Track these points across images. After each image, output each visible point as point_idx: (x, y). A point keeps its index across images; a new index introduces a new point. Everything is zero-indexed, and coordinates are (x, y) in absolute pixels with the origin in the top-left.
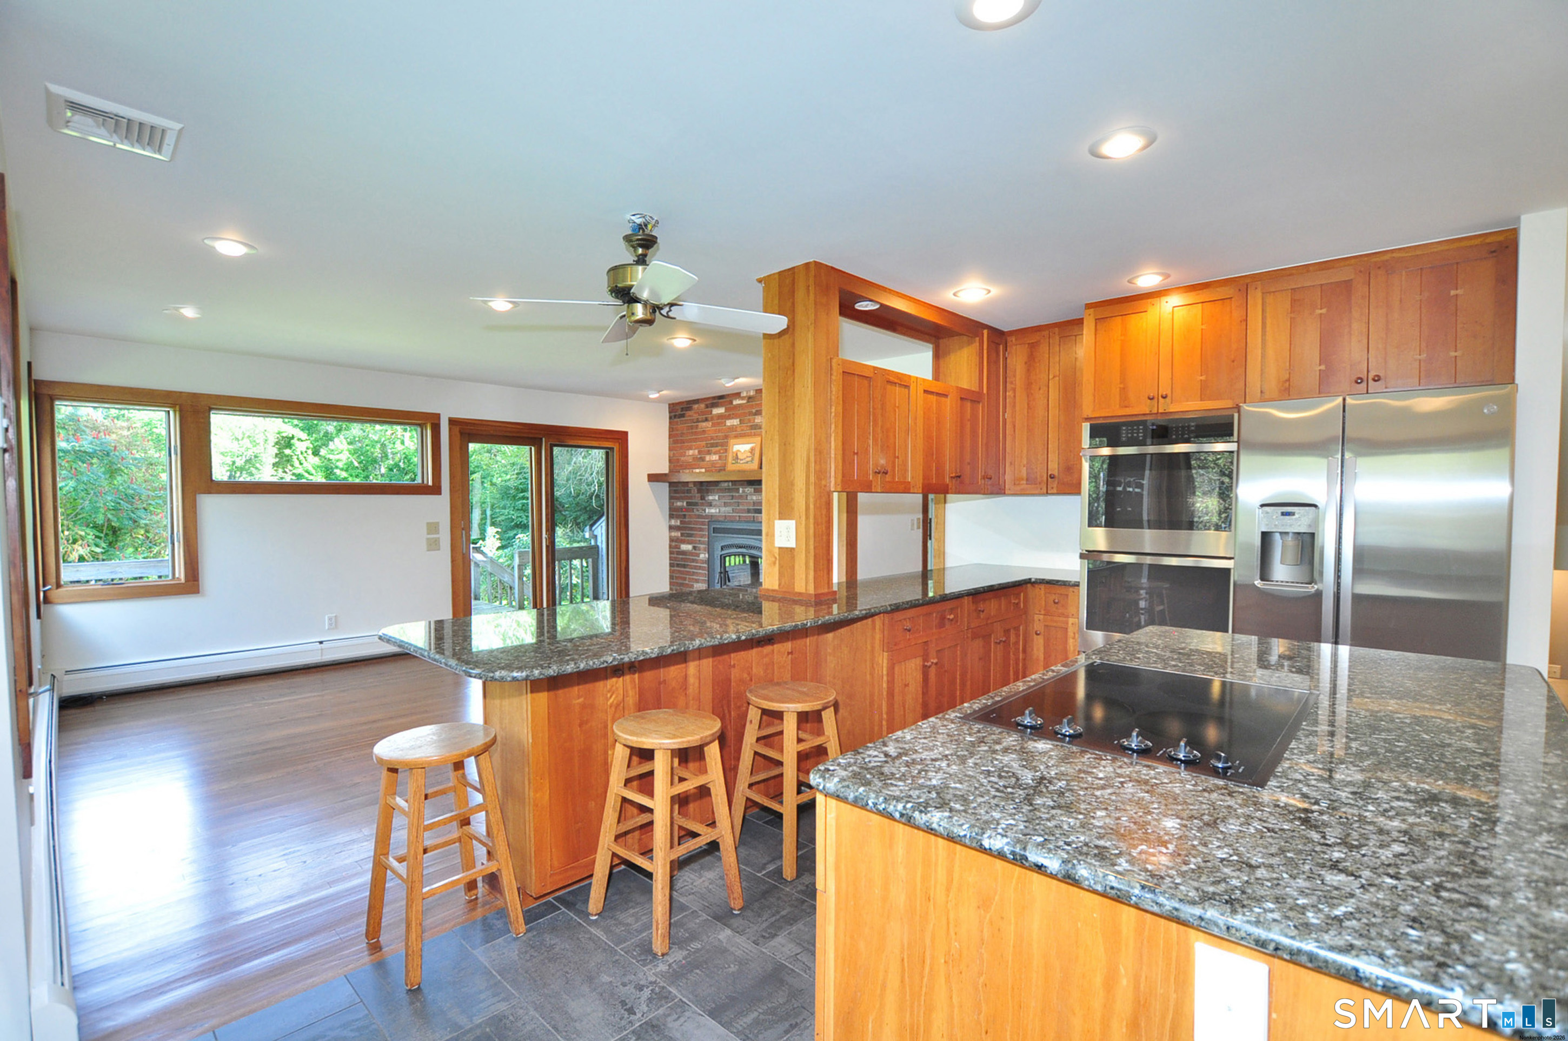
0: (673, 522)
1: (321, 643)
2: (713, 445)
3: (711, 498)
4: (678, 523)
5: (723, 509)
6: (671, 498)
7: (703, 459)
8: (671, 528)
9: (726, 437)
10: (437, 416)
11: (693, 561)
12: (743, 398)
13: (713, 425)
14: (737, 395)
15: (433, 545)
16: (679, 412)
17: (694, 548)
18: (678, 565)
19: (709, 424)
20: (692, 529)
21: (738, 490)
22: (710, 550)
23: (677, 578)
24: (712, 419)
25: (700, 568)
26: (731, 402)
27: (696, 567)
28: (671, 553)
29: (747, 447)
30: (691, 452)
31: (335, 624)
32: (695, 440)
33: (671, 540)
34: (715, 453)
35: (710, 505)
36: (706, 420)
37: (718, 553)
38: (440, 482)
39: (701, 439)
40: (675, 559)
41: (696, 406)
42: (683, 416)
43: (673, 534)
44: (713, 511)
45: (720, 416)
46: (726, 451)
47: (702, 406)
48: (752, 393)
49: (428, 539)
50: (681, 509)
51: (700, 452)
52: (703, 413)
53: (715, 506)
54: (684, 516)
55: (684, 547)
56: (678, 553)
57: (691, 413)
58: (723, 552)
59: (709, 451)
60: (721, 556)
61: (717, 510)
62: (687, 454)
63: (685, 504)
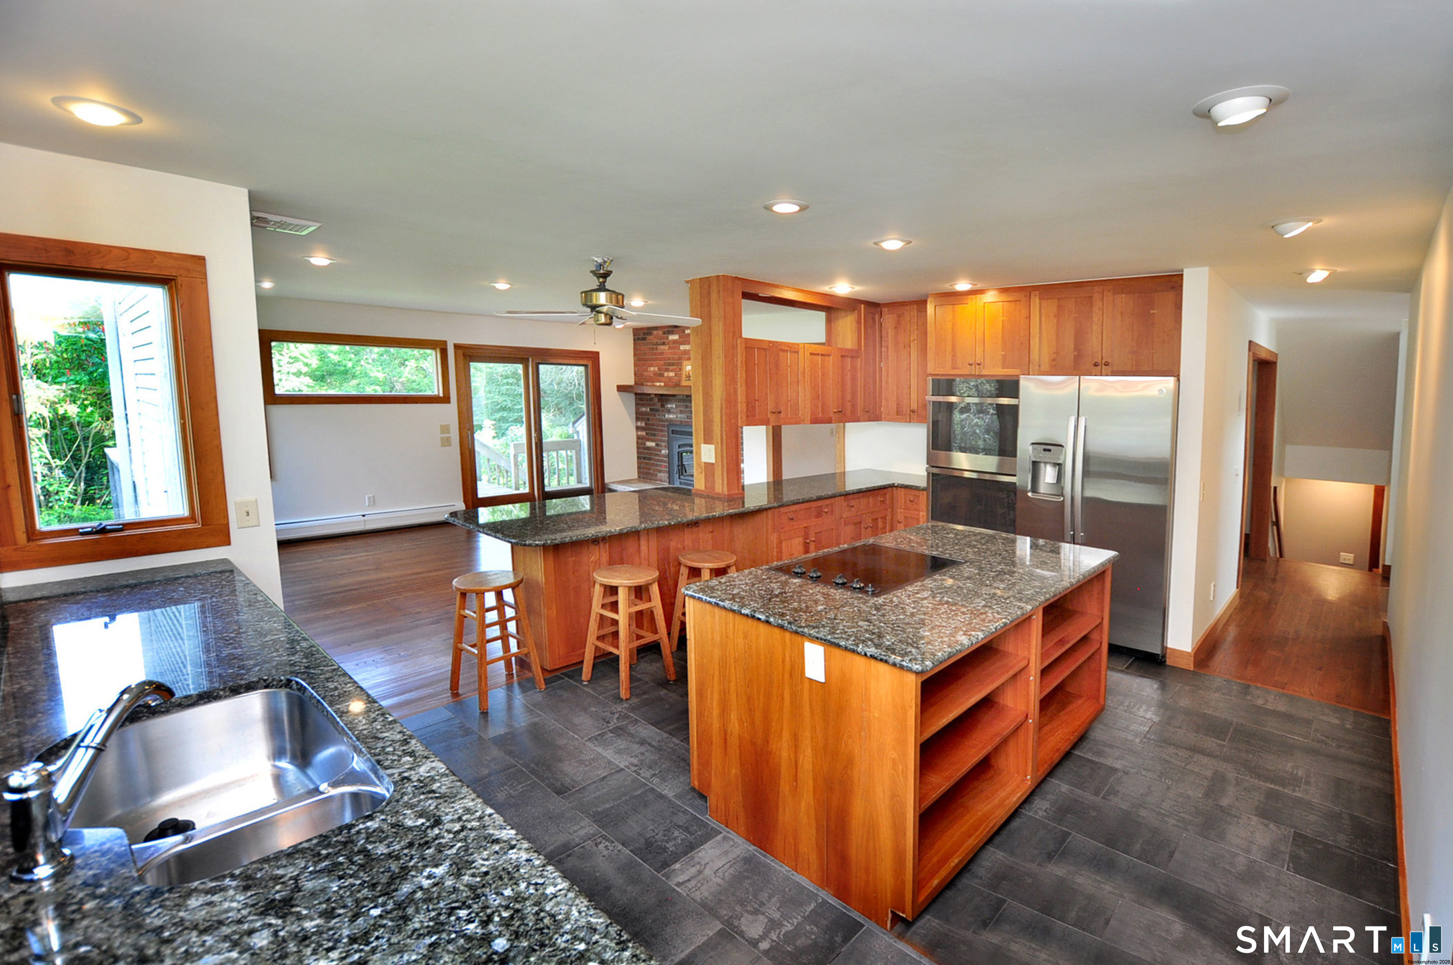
0: (639, 424)
2: (670, 364)
3: (669, 406)
4: (643, 425)
5: (679, 416)
6: (637, 404)
7: (662, 375)
8: (638, 428)
9: (680, 359)
11: (656, 455)
13: (670, 348)
15: (447, 441)
16: (641, 336)
17: (657, 445)
18: (644, 458)
19: (667, 347)
20: (655, 430)
22: (669, 447)
23: (644, 468)
25: (662, 461)
26: (683, 332)
27: (658, 461)
28: (638, 448)
30: (652, 369)
32: (656, 359)
33: (638, 438)
34: (672, 371)
35: (669, 412)
36: (664, 344)
37: (676, 450)
38: (448, 392)
39: (660, 360)
40: (642, 453)
41: (655, 332)
42: (644, 339)
43: (639, 433)
44: (671, 416)
45: (675, 342)
46: (680, 370)
47: (660, 332)
49: (441, 437)
50: (645, 413)
51: (659, 369)
52: (661, 338)
53: (673, 413)
54: (648, 419)
55: (649, 444)
56: (644, 448)
57: (650, 337)
58: (680, 450)
59: (667, 369)
60: (678, 452)
61: (675, 416)
62: (649, 370)
63: (649, 411)
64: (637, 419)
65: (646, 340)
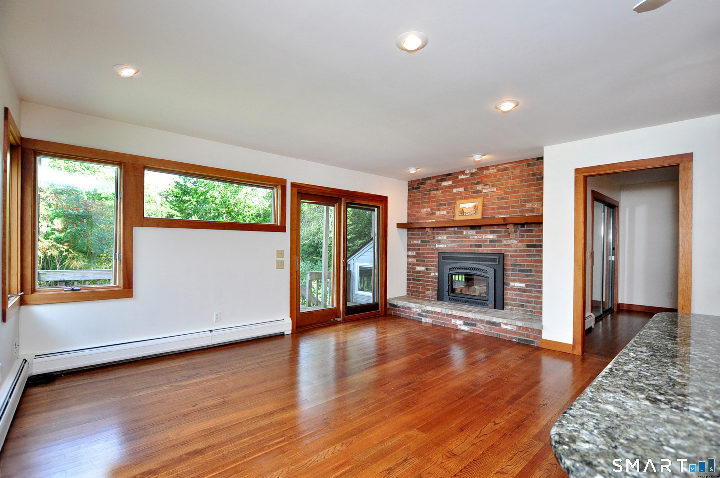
0: (410, 253)
1: (211, 331)
2: (441, 205)
3: (440, 238)
4: (415, 253)
5: (450, 245)
6: (409, 238)
7: (434, 214)
8: (408, 256)
9: (453, 199)
10: (285, 180)
11: (426, 277)
12: (467, 174)
13: (443, 192)
14: (462, 173)
15: (280, 265)
16: (416, 186)
17: (427, 269)
18: (414, 280)
19: (439, 192)
20: (424, 257)
21: (462, 233)
22: (440, 270)
23: (412, 287)
24: (442, 188)
25: (431, 281)
26: (457, 178)
27: (428, 281)
28: (408, 272)
29: (472, 205)
30: (425, 210)
31: (219, 318)
32: (429, 202)
33: (409, 264)
34: (444, 210)
35: (439, 242)
36: (437, 189)
37: (446, 272)
38: (285, 223)
39: (433, 201)
40: (412, 276)
41: (429, 181)
42: (419, 188)
43: (410, 260)
45: (448, 187)
46: (454, 208)
47: (434, 181)
48: (474, 171)
49: (277, 261)
50: (418, 245)
51: (431, 209)
52: (434, 185)
53: (444, 243)
54: (419, 249)
55: (418, 268)
56: (413, 272)
57: (425, 186)
58: (451, 272)
59: (439, 209)
60: (449, 274)
61: (445, 246)
62: (422, 211)
63: (420, 242)
64: (409, 250)
65: (420, 189)
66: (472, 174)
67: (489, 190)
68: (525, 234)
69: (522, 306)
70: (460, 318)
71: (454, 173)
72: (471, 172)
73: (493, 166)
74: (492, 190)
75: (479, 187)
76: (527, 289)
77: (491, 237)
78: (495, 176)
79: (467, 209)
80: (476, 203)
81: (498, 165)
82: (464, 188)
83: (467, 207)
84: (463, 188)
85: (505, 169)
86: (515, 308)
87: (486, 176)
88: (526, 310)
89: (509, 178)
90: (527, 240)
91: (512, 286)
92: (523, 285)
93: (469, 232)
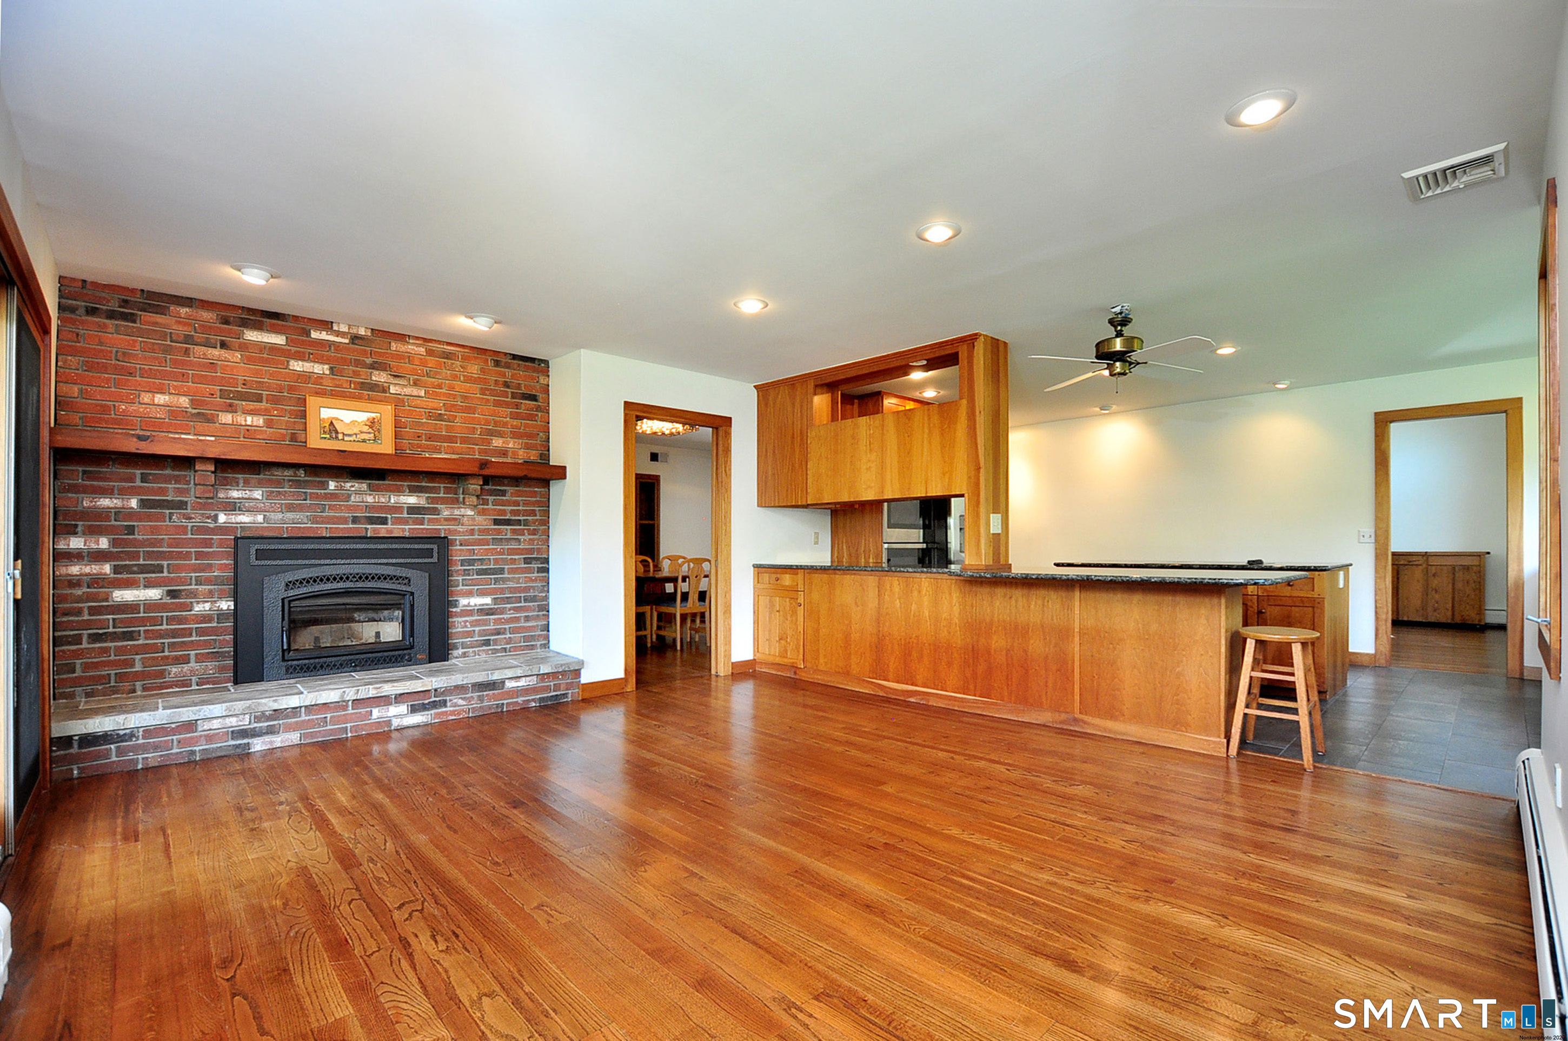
0: (76, 543)
2: (242, 396)
3: (232, 495)
6: (65, 488)
7: (206, 419)
9: (294, 389)
12: (338, 334)
13: (249, 360)
14: (326, 325)
16: (113, 307)
17: (172, 594)
19: (232, 355)
20: (156, 556)
21: (324, 485)
23: (91, 666)
24: (245, 348)
26: (307, 333)
30: (161, 399)
32: (180, 377)
34: (250, 412)
35: (232, 507)
36: (224, 345)
37: (274, 594)
39: (200, 379)
40: (87, 624)
41: (184, 311)
42: (131, 318)
43: (76, 569)
44: (244, 519)
45: (272, 349)
46: (299, 414)
47: (208, 314)
48: (362, 332)
50: (123, 515)
51: (194, 403)
52: (206, 328)
53: (251, 511)
54: (131, 530)
55: (127, 595)
56: (97, 611)
57: (160, 318)
58: (291, 593)
59: (231, 405)
60: (283, 600)
61: (260, 518)
62: (146, 400)
63: (134, 503)
64: (65, 530)
65: (134, 322)
66: (355, 338)
67: (408, 391)
68: (491, 498)
69: (487, 643)
70: (399, 698)
71: (296, 318)
72: (354, 331)
73: (417, 338)
74: (415, 393)
75: (379, 377)
76: (496, 607)
77: (412, 500)
78: (423, 363)
79: (348, 424)
80: (374, 415)
81: (431, 341)
82: (331, 369)
83: (347, 421)
84: (326, 367)
85: (448, 356)
86: (471, 650)
87: (399, 356)
88: (495, 649)
89: (455, 377)
90: (495, 510)
91: (465, 606)
92: (487, 600)
93: (348, 485)
